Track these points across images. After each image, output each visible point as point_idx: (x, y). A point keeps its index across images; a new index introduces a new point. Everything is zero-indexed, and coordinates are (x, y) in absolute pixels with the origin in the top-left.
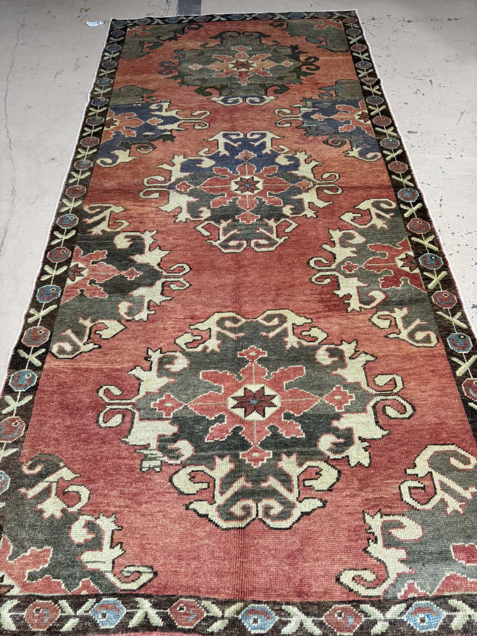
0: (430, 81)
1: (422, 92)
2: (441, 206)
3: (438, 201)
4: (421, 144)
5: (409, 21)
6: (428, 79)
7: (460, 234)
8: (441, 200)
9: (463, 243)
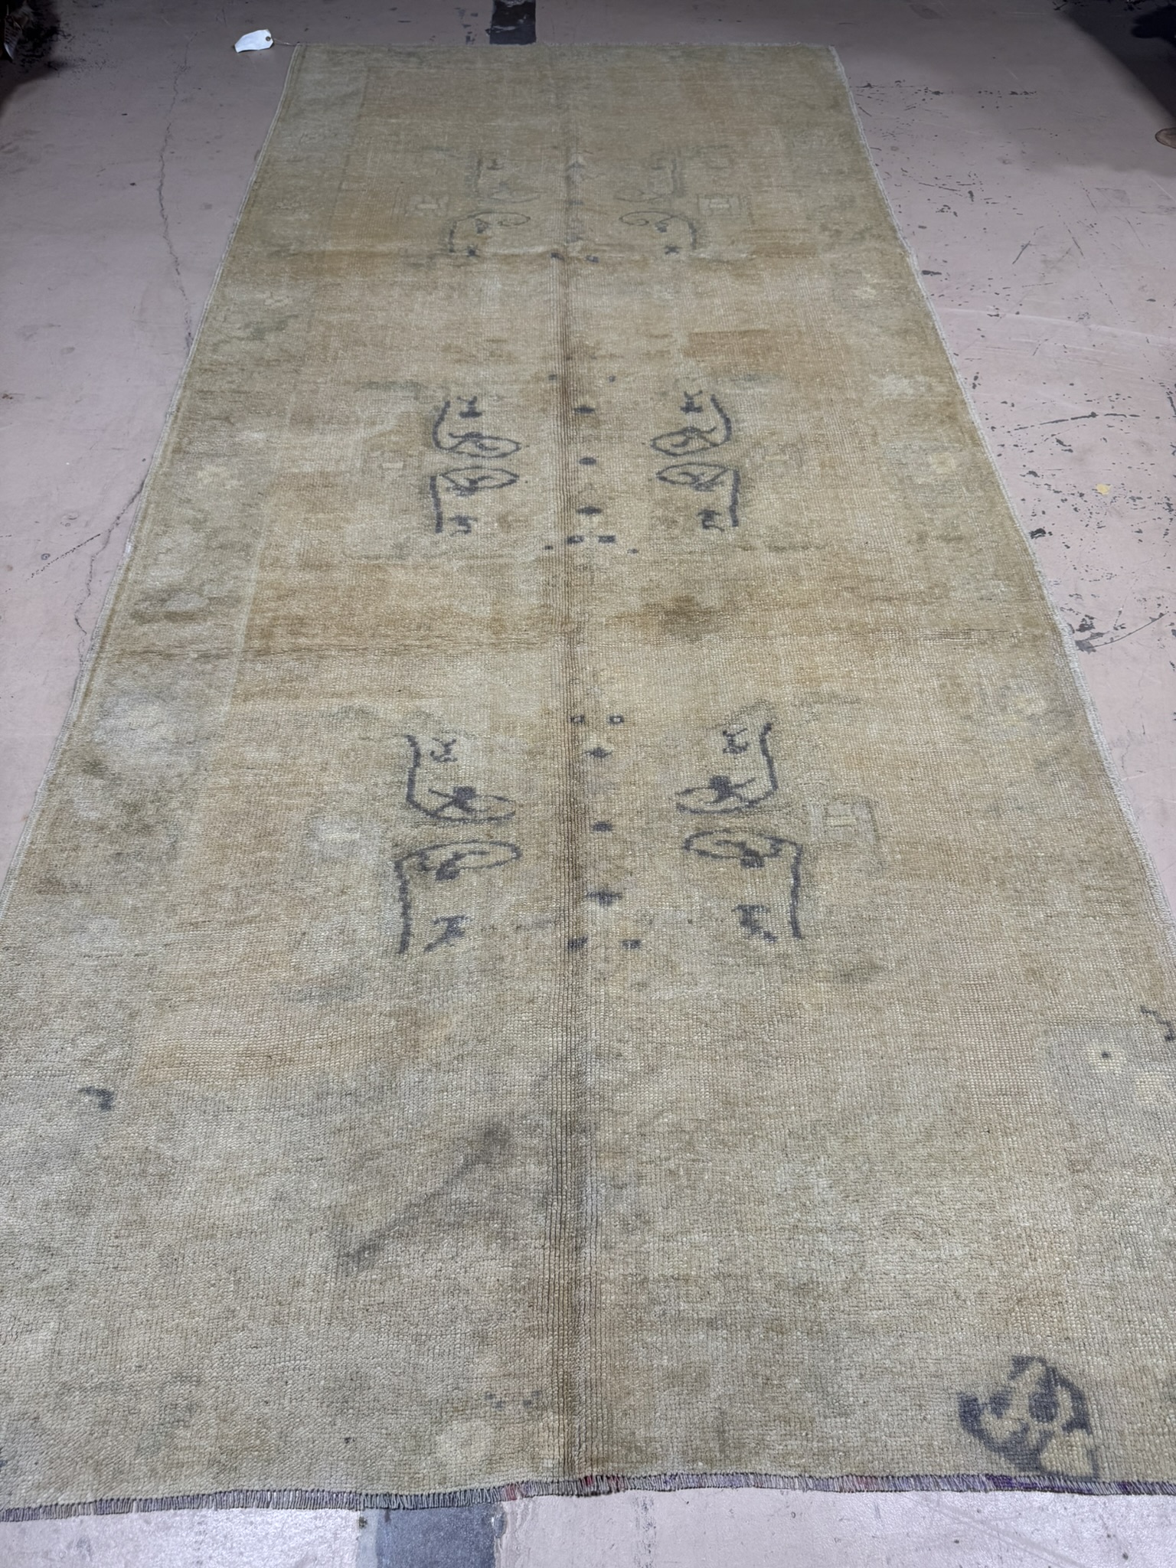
0: (970, 192)
1: (952, 210)
2: (974, 386)
3: (971, 380)
4: (944, 293)
5: (937, 93)
6: (965, 190)
7: (1006, 429)
8: (976, 378)
9: (1009, 442)
